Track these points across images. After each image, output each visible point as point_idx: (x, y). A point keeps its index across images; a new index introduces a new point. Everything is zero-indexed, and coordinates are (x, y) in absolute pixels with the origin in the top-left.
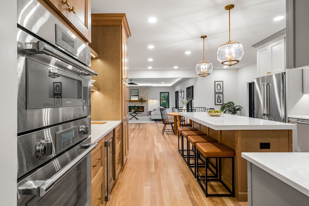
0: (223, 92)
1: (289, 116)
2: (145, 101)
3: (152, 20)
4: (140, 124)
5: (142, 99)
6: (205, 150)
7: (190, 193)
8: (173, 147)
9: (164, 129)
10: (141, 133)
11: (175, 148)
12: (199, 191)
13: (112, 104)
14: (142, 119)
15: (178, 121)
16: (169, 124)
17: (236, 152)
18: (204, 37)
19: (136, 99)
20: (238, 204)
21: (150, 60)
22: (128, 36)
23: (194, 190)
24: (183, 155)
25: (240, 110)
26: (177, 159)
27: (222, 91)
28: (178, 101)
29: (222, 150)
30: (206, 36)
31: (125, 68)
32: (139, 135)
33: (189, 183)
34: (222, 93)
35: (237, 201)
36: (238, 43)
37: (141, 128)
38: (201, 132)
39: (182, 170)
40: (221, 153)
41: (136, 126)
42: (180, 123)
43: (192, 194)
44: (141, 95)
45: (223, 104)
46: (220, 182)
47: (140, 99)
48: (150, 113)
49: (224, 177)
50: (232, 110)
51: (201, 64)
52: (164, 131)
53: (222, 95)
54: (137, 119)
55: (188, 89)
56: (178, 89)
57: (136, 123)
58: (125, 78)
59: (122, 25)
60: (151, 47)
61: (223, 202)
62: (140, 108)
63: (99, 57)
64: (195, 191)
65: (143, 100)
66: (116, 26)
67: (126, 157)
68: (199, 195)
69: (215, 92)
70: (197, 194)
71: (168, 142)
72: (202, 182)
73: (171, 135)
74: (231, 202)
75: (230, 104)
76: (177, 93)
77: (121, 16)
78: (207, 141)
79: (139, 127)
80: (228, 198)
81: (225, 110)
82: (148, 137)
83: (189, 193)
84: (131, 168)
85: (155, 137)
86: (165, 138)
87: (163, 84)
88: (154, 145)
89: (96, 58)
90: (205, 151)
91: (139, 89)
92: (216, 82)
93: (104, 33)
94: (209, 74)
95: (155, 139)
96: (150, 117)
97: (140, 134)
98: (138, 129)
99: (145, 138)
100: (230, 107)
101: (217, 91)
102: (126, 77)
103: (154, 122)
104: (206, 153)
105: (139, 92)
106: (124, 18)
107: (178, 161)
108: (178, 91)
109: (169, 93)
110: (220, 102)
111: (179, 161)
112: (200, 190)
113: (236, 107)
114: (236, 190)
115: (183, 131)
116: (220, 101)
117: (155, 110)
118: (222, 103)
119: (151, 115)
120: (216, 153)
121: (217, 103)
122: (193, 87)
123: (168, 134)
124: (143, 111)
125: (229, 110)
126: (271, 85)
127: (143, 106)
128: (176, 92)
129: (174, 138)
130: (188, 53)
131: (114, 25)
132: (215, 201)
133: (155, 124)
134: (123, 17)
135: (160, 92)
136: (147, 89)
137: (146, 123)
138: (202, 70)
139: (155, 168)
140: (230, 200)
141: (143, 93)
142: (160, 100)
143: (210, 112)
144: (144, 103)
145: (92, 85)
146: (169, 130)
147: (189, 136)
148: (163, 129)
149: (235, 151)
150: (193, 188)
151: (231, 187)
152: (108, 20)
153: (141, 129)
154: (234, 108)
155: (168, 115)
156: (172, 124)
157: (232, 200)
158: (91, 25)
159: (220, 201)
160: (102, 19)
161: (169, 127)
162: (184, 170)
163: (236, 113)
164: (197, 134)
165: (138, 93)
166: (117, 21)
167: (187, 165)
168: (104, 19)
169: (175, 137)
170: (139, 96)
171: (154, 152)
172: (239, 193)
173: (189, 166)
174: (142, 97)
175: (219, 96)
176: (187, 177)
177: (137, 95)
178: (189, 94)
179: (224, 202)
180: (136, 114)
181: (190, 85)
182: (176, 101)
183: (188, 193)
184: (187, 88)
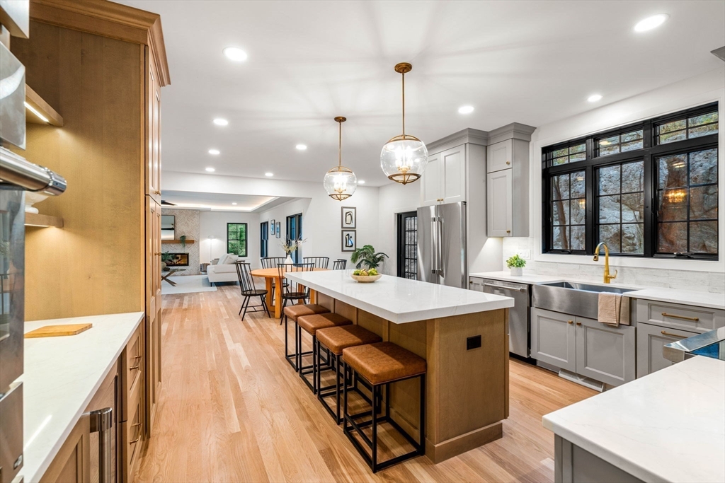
0: (355, 228)
1: (470, 274)
2: (192, 242)
3: (236, 54)
4: (181, 296)
5: (183, 237)
6: (372, 368)
7: (339, 472)
8: (271, 348)
9: (244, 307)
10: (187, 320)
11: (276, 350)
12: (356, 460)
13: (113, 265)
14: (186, 282)
15: (276, 286)
16: (255, 295)
17: (430, 363)
18: (340, 120)
19: (170, 236)
20: (436, 470)
21: (214, 152)
22: (161, 84)
23: (345, 459)
24: (298, 369)
25: (383, 260)
26: (287, 379)
27: (354, 226)
28: (267, 242)
29: (403, 364)
30: (344, 119)
31: (153, 165)
32: (182, 326)
33: (329, 443)
34: (354, 230)
35: (431, 462)
36: (417, 140)
37: (185, 306)
38: (337, 314)
39: (304, 409)
40: (402, 369)
41: (172, 303)
42: (282, 291)
43: (343, 474)
44: (182, 229)
45: (355, 250)
46: (387, 422)
47: (178, 238)
48: (204, 268)
49: (396, 412)
50: (371, 260)
51: (334, 174)
52: (245, 312)
53: (354, 233)
54: (172, 283)
55: (289, 219)
56: (266, 217)
57: (172, 295)
58: (153, 193)
59: (146, 46)
60: (221, 122)
61: (408, 474)
62: (177, 258)
63: (62, 124)
64: (348, 463)
65: (187, 239)
66: (129, 42)
67: (154, 405)
68: (358, 472)
69: (342, 227)
70: (352, 471)
71: (257, 338)
72: (355, 433)
73: (260, 318)
74: (423, 470)
75: (369, 249)
76: (264, 226)
77: (145, 19)
78: (362, 339)
79: (181, 304)
80: (413, 460)
81: (359, 261)
82: (208, 329)
83: (335, 473)
84: (173, 435)
85: (224, 326)
86: (248, 327)
87: (234, 207)
88: (226, 349)
89: (52, 125)
90: (373, 371)
91: (178, 214)
92: (344, 209)
93: (82, 54)
94: (350, 196)
95: (226, 333)
96: (205, 276)
97: (185, 324)
98: (178, 310)
99: (200, 333)
100: (367, 256)
101: (345, 225)
102: (156, 189)
103: (215, 289)
104: (375, 375)
105: (177, 220)
106: (155, 26)
107: (291, 385)
108: (267, 223)
109: (246, 224)
110: (352, 246)
111: (294, 384)
112: (355, 455)
113: (377, 255)
114: (427, 439)
115: (300, 318)
116: (350, 244)
117: (216, 261)
118: (353, 248)
119: (206, 271)
120: (394, 371)
121: (345, 248)
122: (300, 216)
123: (253, 317)
124: (187, 265)
125: (366, 261)
126: (443, 222)
127: (186, 252)
128: (261, 224)
129: (268, 325)
130: (301, 147)
131: (121, 40)
132: (393, 479)
133: (220, 294)
134: (152, 22)
135: (228, 224)
136: (196, 216)
137: (197, 293)
138: (336, 187)
139: (239, 419)
140: (418, 464)
141: (186, 223)
142: (228, 240)
143: (358, 275)
144: (188, 245)
145: (35, 211)
146: (257, 309)
147: (318, 330)
148: (242, 307)
149: (425, 361)
150: (341, 454)
151: (416, 435)
152: (99, 20)
153: (186, 309)
154: (374, 257)
155: (254, 275)
156: (261, 295)
157: (422, 463)
158: (30, 17)
159: (402, 473)
160: (75, 10)
161: (255, 301)
162: (308, 407)
163: (378, 265)
164: (332, 323)
165: (174, 224)
166: (129, 28)
167: (312, 394)
168: (86, 13)
169: (272, 324)
170: (177, 229)
171: (229, 368)
172: (436, 446)
173: (319, 393)
174: (183, 232)
175: (348, 235)
176: (321, 425)
177: (171, 227)
178: (291, 229)
179: (411, 474)
180: (168, 273)
181: (294, 211)
182: (262, 242)
183: (333, 475)
184: (287, 218)
